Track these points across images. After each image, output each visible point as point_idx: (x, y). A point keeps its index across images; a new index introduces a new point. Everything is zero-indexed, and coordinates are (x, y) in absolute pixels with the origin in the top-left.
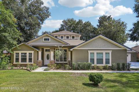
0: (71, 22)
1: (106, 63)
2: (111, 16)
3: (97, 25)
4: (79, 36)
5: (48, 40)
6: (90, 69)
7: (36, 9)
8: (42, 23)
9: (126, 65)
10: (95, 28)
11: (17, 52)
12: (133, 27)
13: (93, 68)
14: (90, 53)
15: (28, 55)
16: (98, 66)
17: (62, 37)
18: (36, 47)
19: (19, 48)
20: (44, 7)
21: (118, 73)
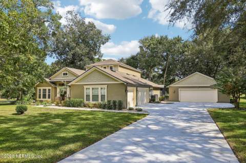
1: (102, 100)
11: (40, 88)
14: (86, 88)
15: (47, 91)
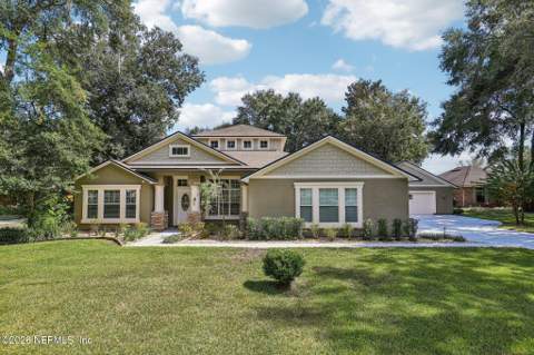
0: (266, 99)
1: (347, 220)
2: (380, 81)
3: (343, 109)
4: (280, 140)
5: (185, 151)
6: (299, 238)
7: (159, 63)
8: (181, 103)
9: (404, 224)
10: (335, 118)
11: (93, 187)
12: (443, 114)
13: (308, 236)
14: (301, 190)
15: (123, 196)
16: (322, 229)
17: (231, 144)
18: (149, 174)
19: (93, 177)
20: (185, 56)
21: (374, 248)
